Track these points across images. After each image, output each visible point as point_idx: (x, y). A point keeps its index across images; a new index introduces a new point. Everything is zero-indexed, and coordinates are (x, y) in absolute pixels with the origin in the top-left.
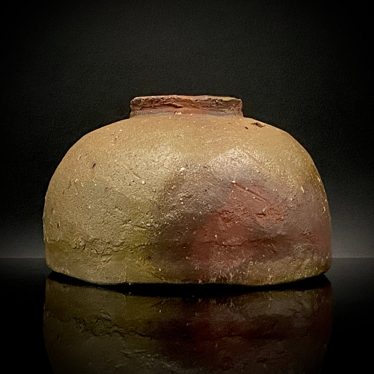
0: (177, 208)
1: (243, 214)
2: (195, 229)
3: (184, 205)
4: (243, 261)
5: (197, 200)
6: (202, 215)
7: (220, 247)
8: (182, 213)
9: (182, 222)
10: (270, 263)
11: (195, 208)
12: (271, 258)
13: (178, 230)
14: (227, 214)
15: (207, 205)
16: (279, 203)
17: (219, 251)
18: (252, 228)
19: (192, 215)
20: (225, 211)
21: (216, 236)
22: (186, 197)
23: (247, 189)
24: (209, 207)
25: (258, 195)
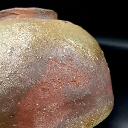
0: (4, 84)
1: (59, 83)
2: (20, 100)
3: (10, 80)
4: (62, 120)
5: (21, 75)
6: (25, 88)
7: (42, 113)
8: (8, 87)
9: (8, 96)
10: (82, 117)
11: (18, 82)
12: (82, 113)
13: (5, 102)
14: (46, 85)
15: (28, 79)
16: (85, 70)
17: (41, 116)
18: (66, 93)
19: (16, 88)
20: (44, 82)
21: (37, 104)
22: (11, 74)
23: (61, 62)
24: (30, 81)
25: (70, 67)
